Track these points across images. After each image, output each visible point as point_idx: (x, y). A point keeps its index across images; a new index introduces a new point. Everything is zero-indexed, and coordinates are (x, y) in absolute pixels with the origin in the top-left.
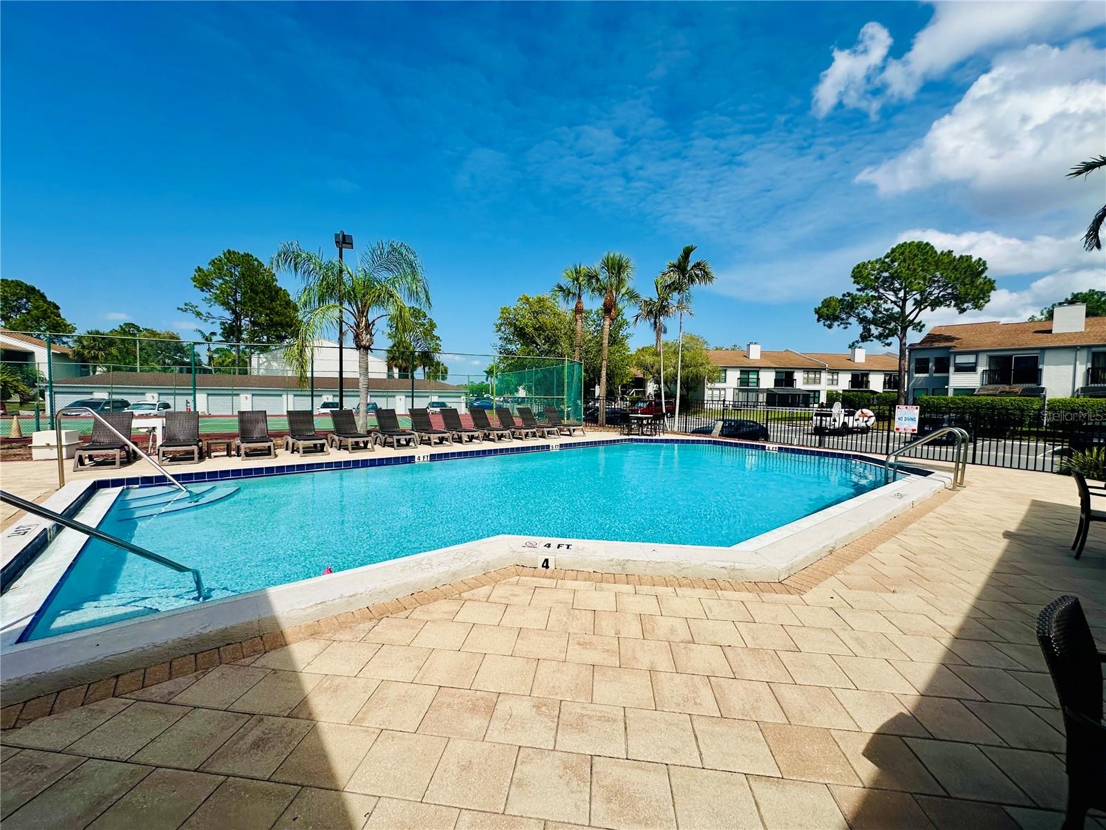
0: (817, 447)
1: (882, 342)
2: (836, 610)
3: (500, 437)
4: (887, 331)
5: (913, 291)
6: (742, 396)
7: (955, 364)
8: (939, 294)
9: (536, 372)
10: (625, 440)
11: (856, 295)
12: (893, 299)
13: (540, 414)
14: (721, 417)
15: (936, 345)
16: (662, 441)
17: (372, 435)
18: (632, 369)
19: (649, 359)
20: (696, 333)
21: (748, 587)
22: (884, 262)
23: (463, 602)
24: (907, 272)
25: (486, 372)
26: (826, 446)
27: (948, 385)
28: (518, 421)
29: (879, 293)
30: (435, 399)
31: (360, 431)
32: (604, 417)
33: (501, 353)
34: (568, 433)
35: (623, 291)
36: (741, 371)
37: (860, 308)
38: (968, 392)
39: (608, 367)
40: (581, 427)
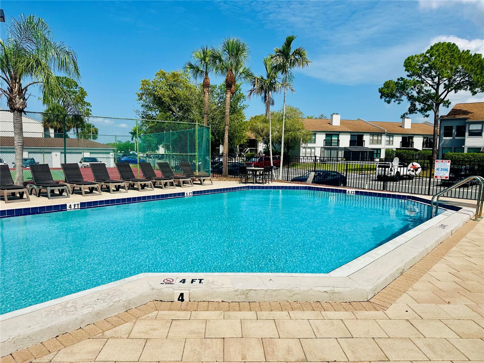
0: (382, 191)
1: (423, 114)
2: (411, 322)
3: (143, 187)
4: (426, 106)
5: (444, 78)
6: (327, 154)
7: (469, 130)
8: (460, 80)
9: (173, 134)
10: (244, 187)
11: (407, 80)
12: (431, 83)
13: (176, 167)
14: (314, 169)
15: (458, 117)
16: (271, 187)
17: (28, 186)
18: (247, 133)
19: (260, 125)
20: (294, 106)
21: (345, 307)
22: (425, 56)
23: (106, 340)
24: (441, 63)
25: (132, 133)
26: (388, 189)
27: (464, 145)
28: (158, 173)
29: (422, 78)
30: (87, 155)
31: (17, 183)
32: (227, 169)
33: (143, 118)
34: (199, 182)
35: (241, 70)
36: (326, 135)
37: (409, 90)
38: (476, 150)
39: (229, 131)
40: (209, 178)
